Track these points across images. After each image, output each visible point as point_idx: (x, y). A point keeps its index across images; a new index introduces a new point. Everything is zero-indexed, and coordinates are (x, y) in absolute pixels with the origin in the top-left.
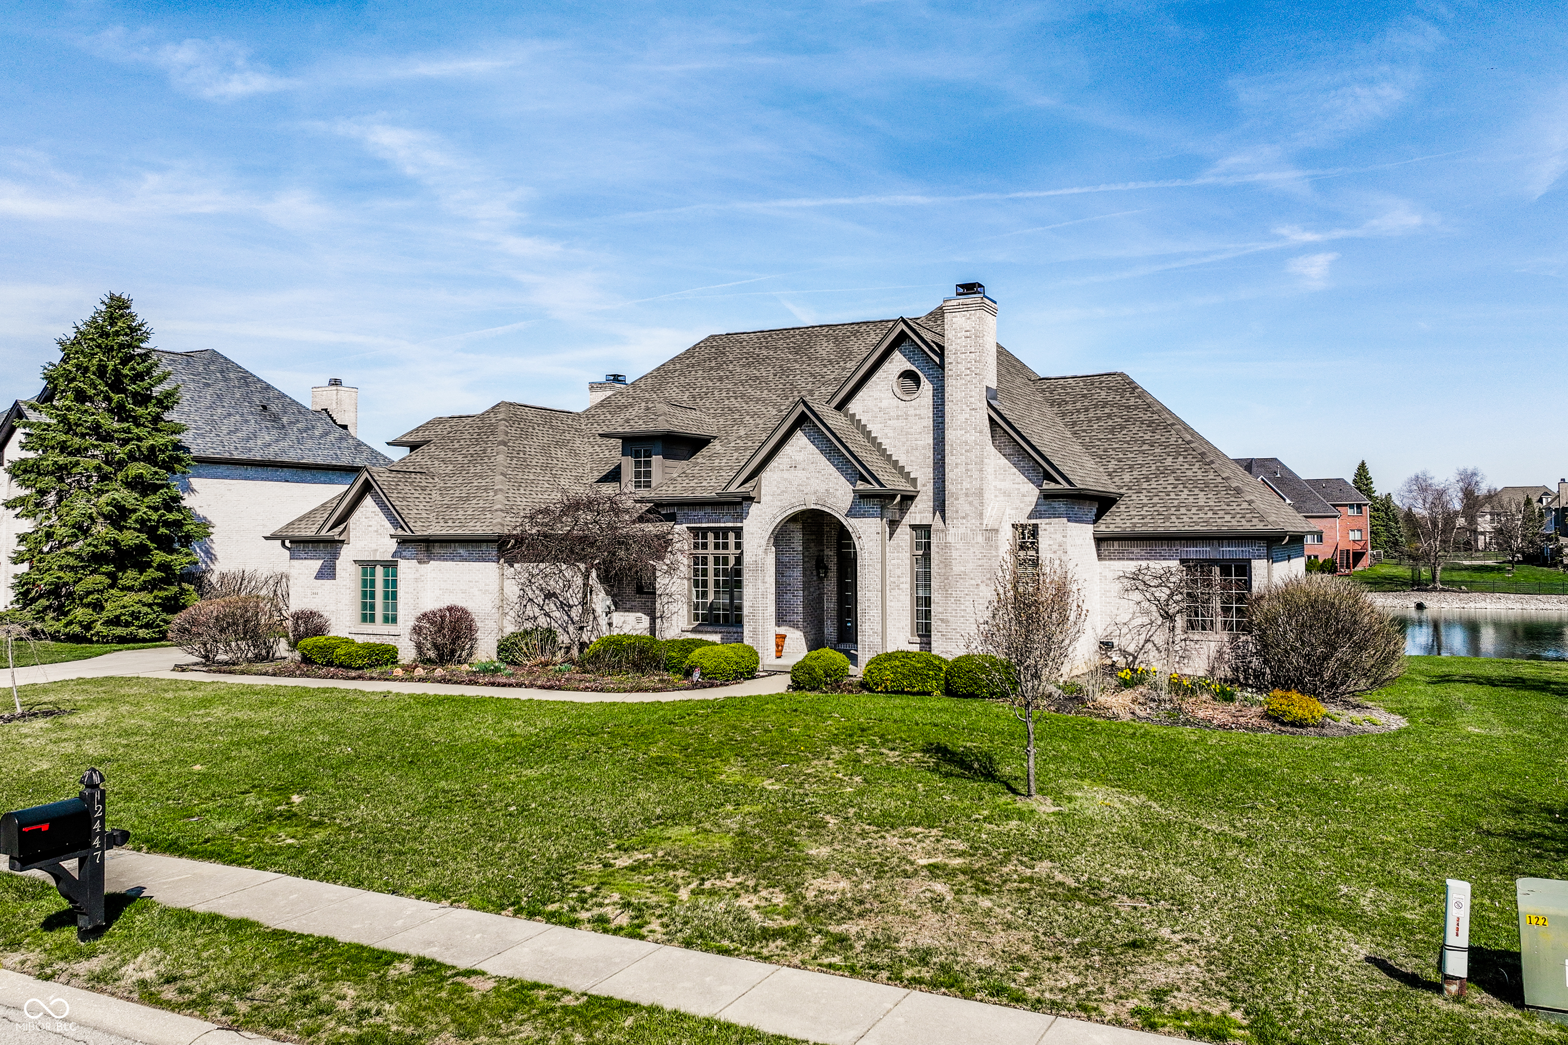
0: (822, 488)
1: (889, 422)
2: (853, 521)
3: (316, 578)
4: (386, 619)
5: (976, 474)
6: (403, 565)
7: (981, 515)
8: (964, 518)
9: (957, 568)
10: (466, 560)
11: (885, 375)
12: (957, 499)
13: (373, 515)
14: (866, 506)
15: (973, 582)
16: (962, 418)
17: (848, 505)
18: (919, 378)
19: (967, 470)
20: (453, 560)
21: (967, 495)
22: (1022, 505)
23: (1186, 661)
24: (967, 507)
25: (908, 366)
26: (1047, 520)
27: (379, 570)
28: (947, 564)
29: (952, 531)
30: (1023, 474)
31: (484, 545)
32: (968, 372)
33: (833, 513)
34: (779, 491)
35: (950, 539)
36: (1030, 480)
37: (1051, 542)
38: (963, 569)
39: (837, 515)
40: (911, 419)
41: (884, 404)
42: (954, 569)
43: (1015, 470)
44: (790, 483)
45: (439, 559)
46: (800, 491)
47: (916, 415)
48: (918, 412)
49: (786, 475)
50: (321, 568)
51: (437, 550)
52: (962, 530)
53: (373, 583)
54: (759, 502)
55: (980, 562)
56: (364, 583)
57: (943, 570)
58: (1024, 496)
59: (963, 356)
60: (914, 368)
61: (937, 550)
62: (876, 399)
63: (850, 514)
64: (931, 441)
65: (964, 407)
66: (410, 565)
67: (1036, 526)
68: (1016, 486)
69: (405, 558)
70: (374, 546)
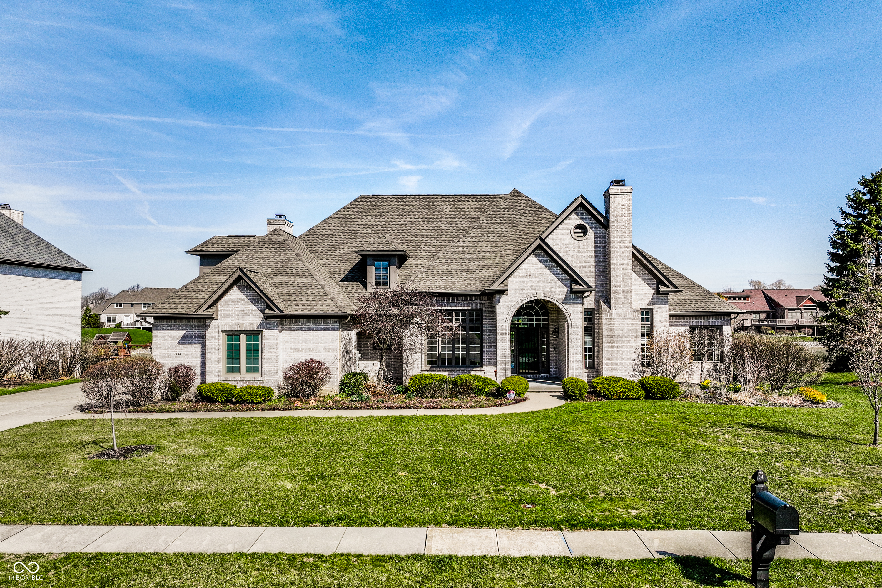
0: (547, 287)
1: (569, 252)
2: (566, 306)
3: (179, 343)
4: (249, 370)
5: (628, 281)
6: (266, 333)
7: (631, 304)
8: (621, 305)
9: (617, 332)
10: (313, 330)
11: (566, 226)
12: (617, 294)
13: (239, 300)
14: (573, 298)
15: (627, 339)
16: (620, 251)
17: (563, 297)
18: (587, 229)
19: (623, 279)
20: (302, 330)
21: (623, 292)
22: (644, 298)
23: (692, 376)
24: (623, 299)
25: (580, 222)
26: (658, 306)
27: (243, 338)
28: (612, 329)
29: (614, 311)
30: (645, 282)
31: (328, 321)
32: (623, 227)
33: (554, 301)
34: (520, 289)
35: (613, 316)
36: (648, 285)
37: (660, 318)
38: (621, 332)
39: (556, 303)
40: (582, 251)
41: (566, 242)
42: (616, 332)
43: (641, 280)
44: (527, 284)
45: (291, 330)
46: (533, 289)
47: (584, 249)
48: (586, 247)
49: (524, 280)
50: (184, 336)
51: (288, 323)
52: (620, 311)
53: (237, 346)
54: (507, 295)
55: (631, 328)
56: (229, 346)
57: (610, 333)
58: (645, 293)
59: (621, 218)
60: (583, 223)
61: (606, 322)
62: (561, 239)
63: (564, 302)
64: (594, 263)
65: (621, 245)
66: (273, 333)
67: (652, 309)
68: (641, 288)
69: (268, 329)
70: (240, 321)
